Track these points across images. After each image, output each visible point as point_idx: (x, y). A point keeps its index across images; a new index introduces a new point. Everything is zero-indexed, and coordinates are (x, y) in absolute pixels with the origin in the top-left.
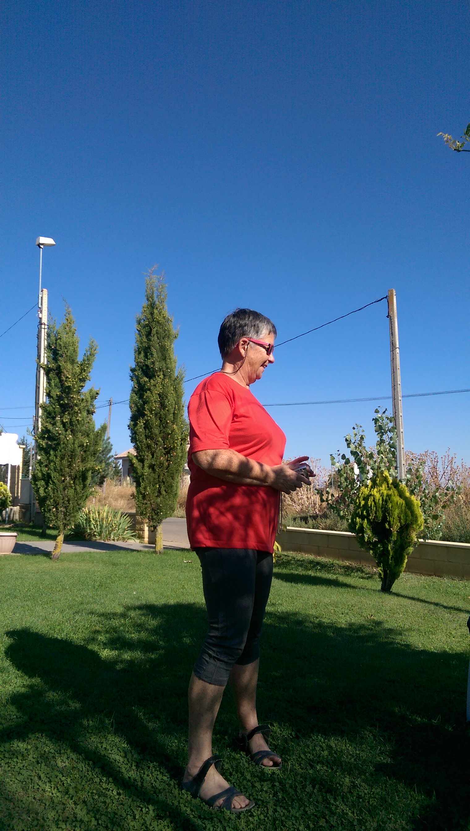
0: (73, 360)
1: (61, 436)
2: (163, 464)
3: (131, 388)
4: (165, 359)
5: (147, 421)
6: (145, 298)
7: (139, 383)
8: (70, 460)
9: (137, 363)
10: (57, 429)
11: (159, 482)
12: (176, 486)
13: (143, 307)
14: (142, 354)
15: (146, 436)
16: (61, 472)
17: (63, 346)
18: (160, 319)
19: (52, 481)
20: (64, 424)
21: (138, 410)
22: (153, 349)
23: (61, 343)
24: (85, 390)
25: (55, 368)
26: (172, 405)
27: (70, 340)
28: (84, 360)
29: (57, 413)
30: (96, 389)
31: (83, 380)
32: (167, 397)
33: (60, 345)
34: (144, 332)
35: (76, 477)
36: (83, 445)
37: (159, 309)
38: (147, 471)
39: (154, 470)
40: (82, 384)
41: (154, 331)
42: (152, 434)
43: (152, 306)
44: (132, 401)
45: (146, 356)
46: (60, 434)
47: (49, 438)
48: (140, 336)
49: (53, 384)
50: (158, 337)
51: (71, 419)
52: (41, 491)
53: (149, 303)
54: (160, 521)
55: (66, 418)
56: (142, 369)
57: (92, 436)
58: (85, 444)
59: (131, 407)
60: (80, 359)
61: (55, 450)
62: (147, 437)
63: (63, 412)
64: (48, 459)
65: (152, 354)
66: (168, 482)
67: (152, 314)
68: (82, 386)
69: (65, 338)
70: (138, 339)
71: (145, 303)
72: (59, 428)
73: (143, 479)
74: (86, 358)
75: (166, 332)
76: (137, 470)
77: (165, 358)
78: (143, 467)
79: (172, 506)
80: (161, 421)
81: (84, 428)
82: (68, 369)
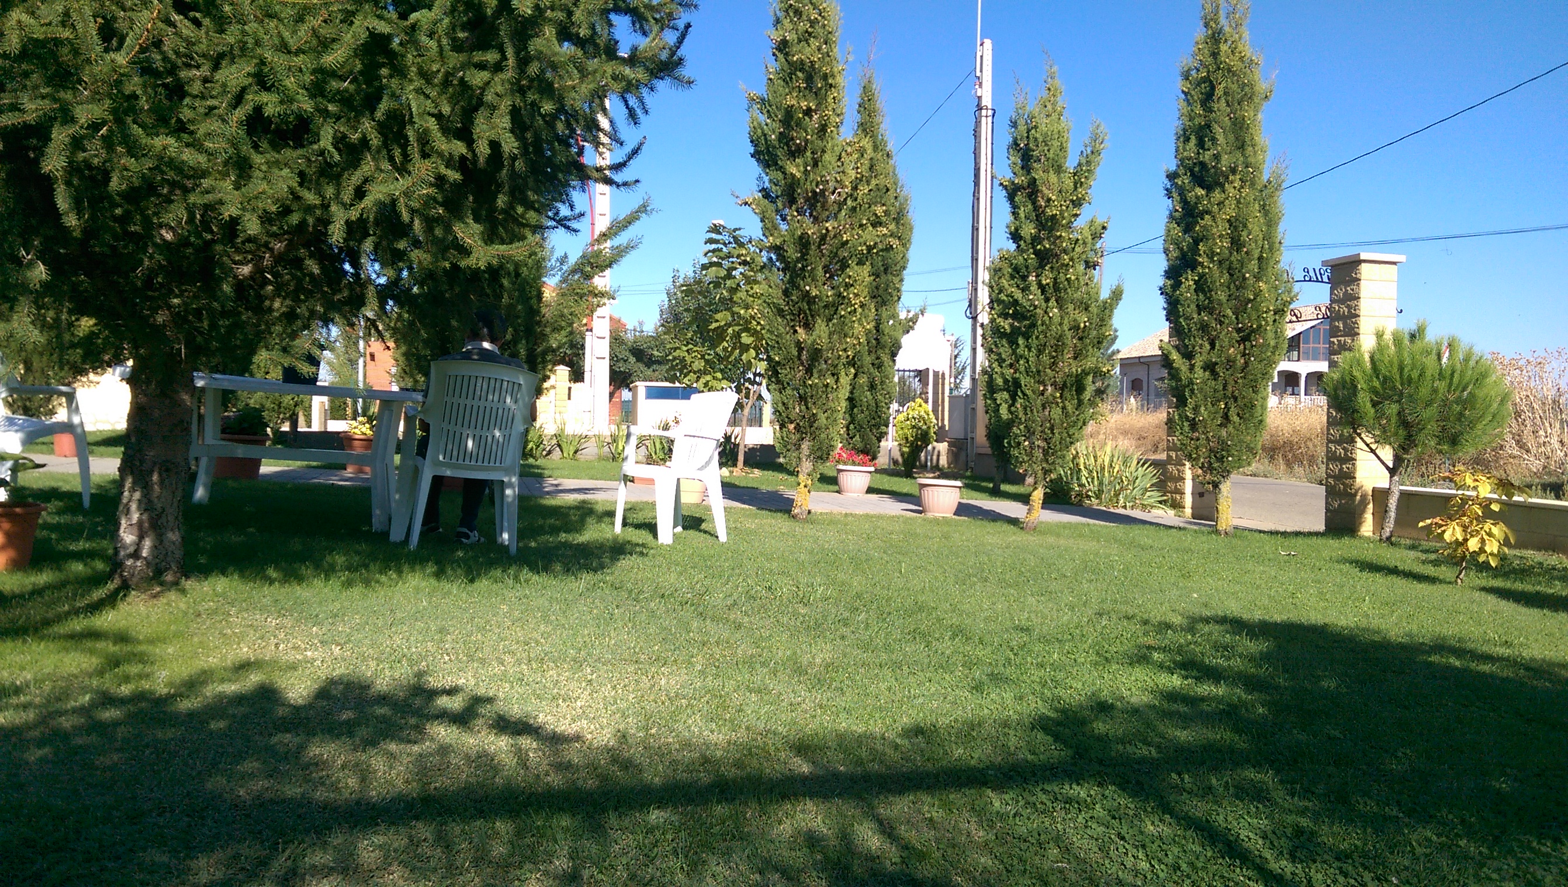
0: (1060, 167)
1: (1038, 311)
2: (1234, 362)
3: (1168, 213)
4: (1241, 146)
5: (1202, 276)
6: (1201, 23)
7: (1184, 202)
8: (1054, 354)
9: (1182, 160)
10: (1031, 297)
11: (1225, 396)
12: (1262, 406)
13: (1197, 43)
14: (1193, 140)
15: (1198, 306)
16: (1038, 375)
17: (1040, 140)
18: (1234, 63)
19: (1022, 392)
20: (1042, 288)
21: (1183, 256)
22: (1217, 130)
23: (1038, 136)
24: (1080, 223)
25: (1025, 184)
26: (1256, 242)
27: (1055, 127)
28: (1080, 165)
29: (1031, 268)
30: (1100, 220)
31: (1077, 203)
32: (1245, 226)
33: (1036, 139)
34: (1196, 95)
35: (1065, 385)
36: (1078, 328)
37: (1230, 43)
38: (1200, 375)
39: (1214, 374)
40: (1076, 211)
41: (1219, 91)
42: (1211, 302)
43: (1215, 38)
44: (1169, 238)
45: (1201, 144)
46: (1036, 307)
47: (1014, 316)
48: (1189, 104)
49: (1022, 215)
50: (1227, 102)
51: (1055, 279)
52: (1004, 411)
53: (1210, 32)
54: (1225, 474)
55: (1047, 277)
56: (1191, 171)
57: (1094, 309)
58: (1082, 325)
59: (1166, 251)
60: (1071, 164)
61: (1027, 337)
62: (1200, 309)
63: (1042, 266)
64: (1014, 352)
65: (1214, 140)
66: (1244, 398)
67: (1215, 55)
68: (1076, 215)
69: (1044, 125)
70: (1185, 111)
71: (1200, 33)
72: (1035, 296)
73: (1192, 391)
74: (1084, 161)
75: (1247, 89)
76: (1178, 374)
77: (1243, 145)
78: (1192, 368)
79: (1252, 445)
80: (1231, 275)
81: (1077, 295)
82: (1051, 185)
